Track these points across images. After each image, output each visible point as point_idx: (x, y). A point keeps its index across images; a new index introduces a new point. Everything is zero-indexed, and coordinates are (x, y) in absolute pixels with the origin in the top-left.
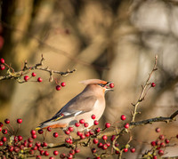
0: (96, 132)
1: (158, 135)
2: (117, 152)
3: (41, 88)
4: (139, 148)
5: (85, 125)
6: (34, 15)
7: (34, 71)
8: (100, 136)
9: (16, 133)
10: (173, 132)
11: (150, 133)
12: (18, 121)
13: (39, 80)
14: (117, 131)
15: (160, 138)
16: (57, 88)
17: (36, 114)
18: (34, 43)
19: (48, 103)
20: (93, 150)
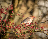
0: (31, 25)
1: (42, 26)
2: (35, 29)
3: (20, 17)
4: (39, 28)
5: (28, 24)
6: (18, 3)
7: (19, 13)
8: (31, 26)
9: (15, 25)
10: (45, 25)
11: (41, 25)
12: (16, 23)
13: (19, 15)
14: (35, 25)
15: (43, 26)
16: (23, 17)
17: (19, 22)
18: (18, 8)
19: (21, 20)
20: (30, 29)
